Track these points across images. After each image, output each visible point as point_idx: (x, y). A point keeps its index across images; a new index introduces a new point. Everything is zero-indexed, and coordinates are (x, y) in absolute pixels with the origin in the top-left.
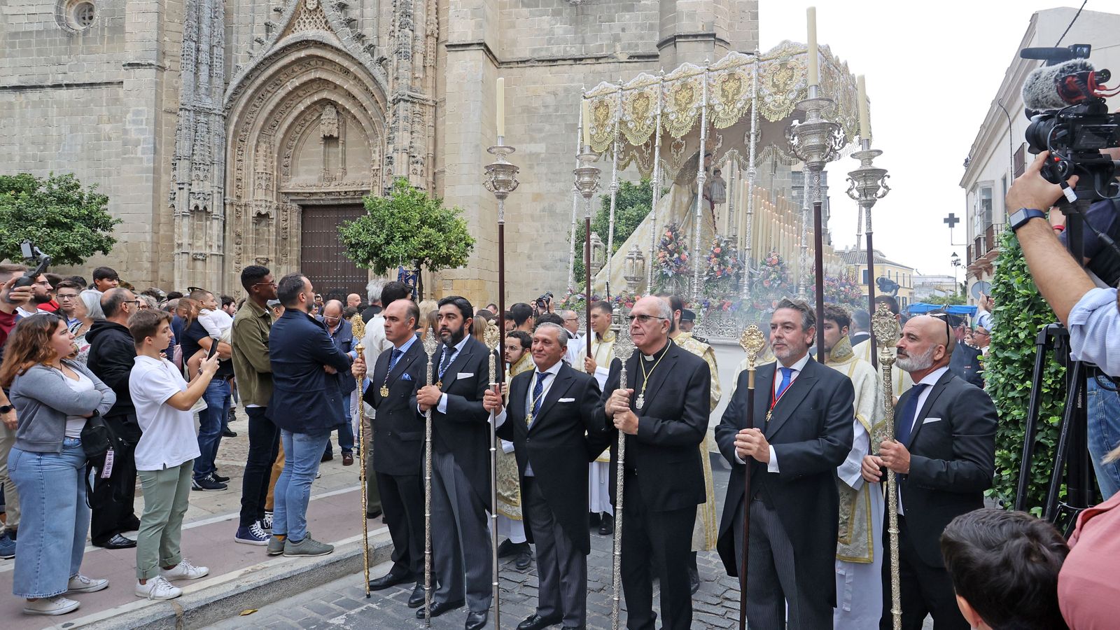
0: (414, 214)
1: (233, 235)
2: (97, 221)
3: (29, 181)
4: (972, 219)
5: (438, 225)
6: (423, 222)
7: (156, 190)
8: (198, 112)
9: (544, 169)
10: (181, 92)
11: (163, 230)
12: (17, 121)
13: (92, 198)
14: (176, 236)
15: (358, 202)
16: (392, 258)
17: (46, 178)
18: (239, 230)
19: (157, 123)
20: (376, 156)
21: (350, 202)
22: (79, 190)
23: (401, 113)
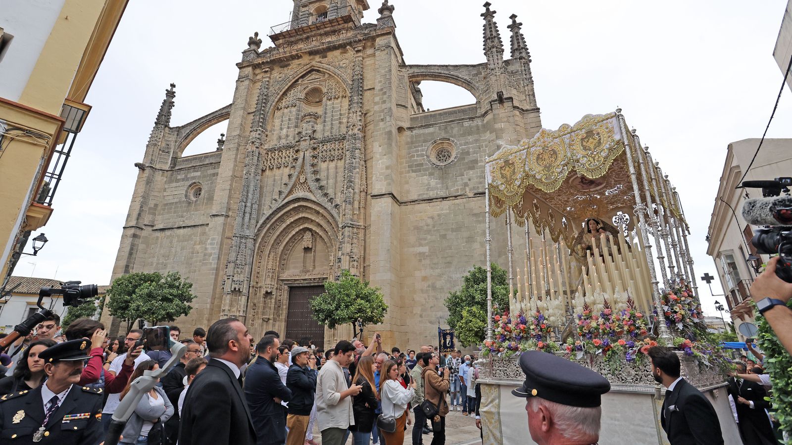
1: (252, 304)
2: (185, 297)
3: (157, 276)
4: (723, 276)
5: (366, 298)
6: (358, 296)
7: (216, 280)
8: (241, 238)
9: (427, 262)
10: (235, 227)
11: (216, 302)
12: (159, 246)
13: (185, 285)
14: (222, 305)
15: (321, 284)
17: (166, 275)
18: (255, 301)
19: (222, 244)
20: (332, 258)
21: (316, 284)
22: (180, 281)
23: (346, 234)
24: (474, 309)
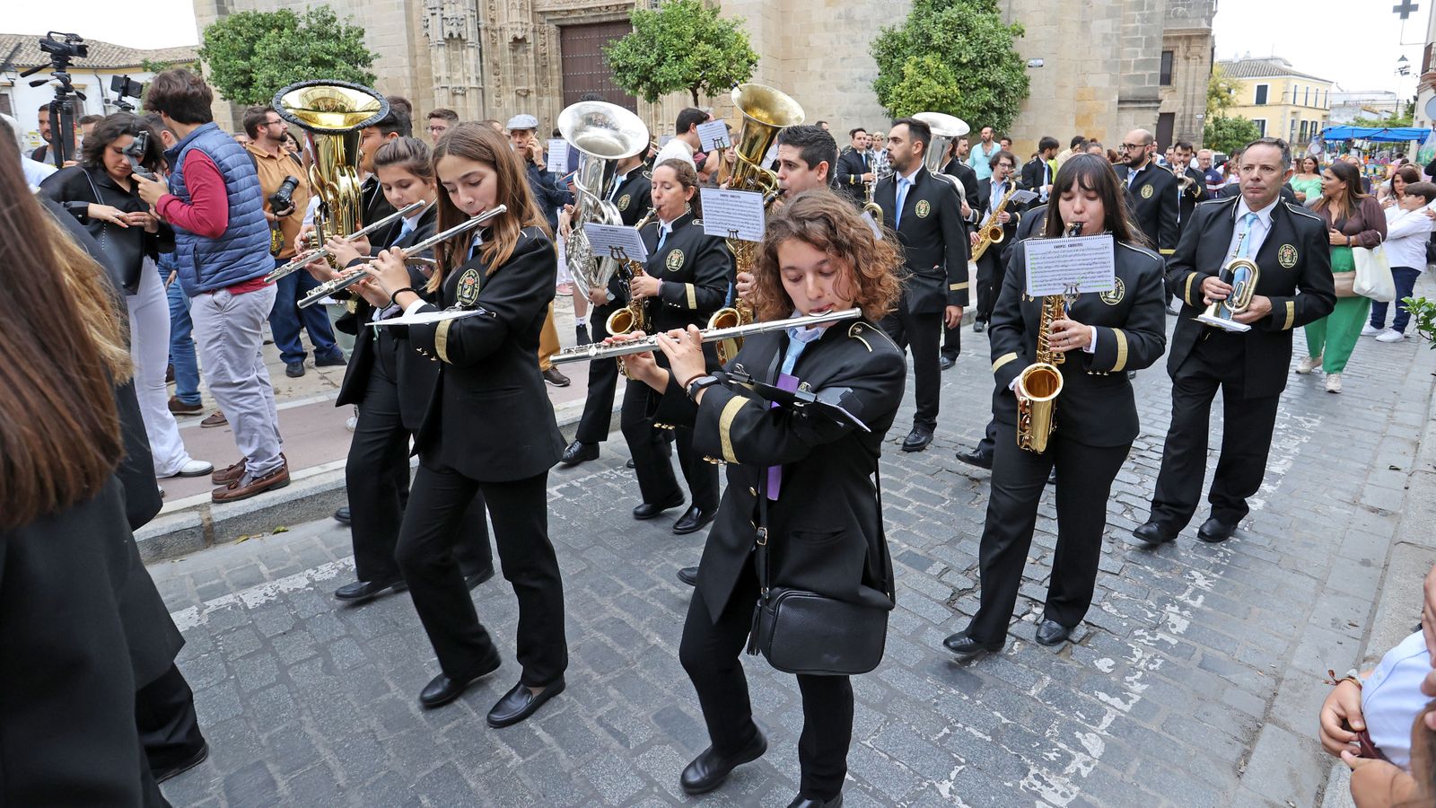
0: (687, 27)
1: (491, 64)
2: (356, 57)
3: (289, 17)
5: (717, 40)
6: (698, 37)
7: (408, 17)
11: (420, 63)
13: (349, 32)
14: (433, 69)
15: (621, 18)
16: (665, 82)
17: (304, 13)
18: (496, 58)
21: (612, 18)
22: (336, 23)
24: (928, 60)
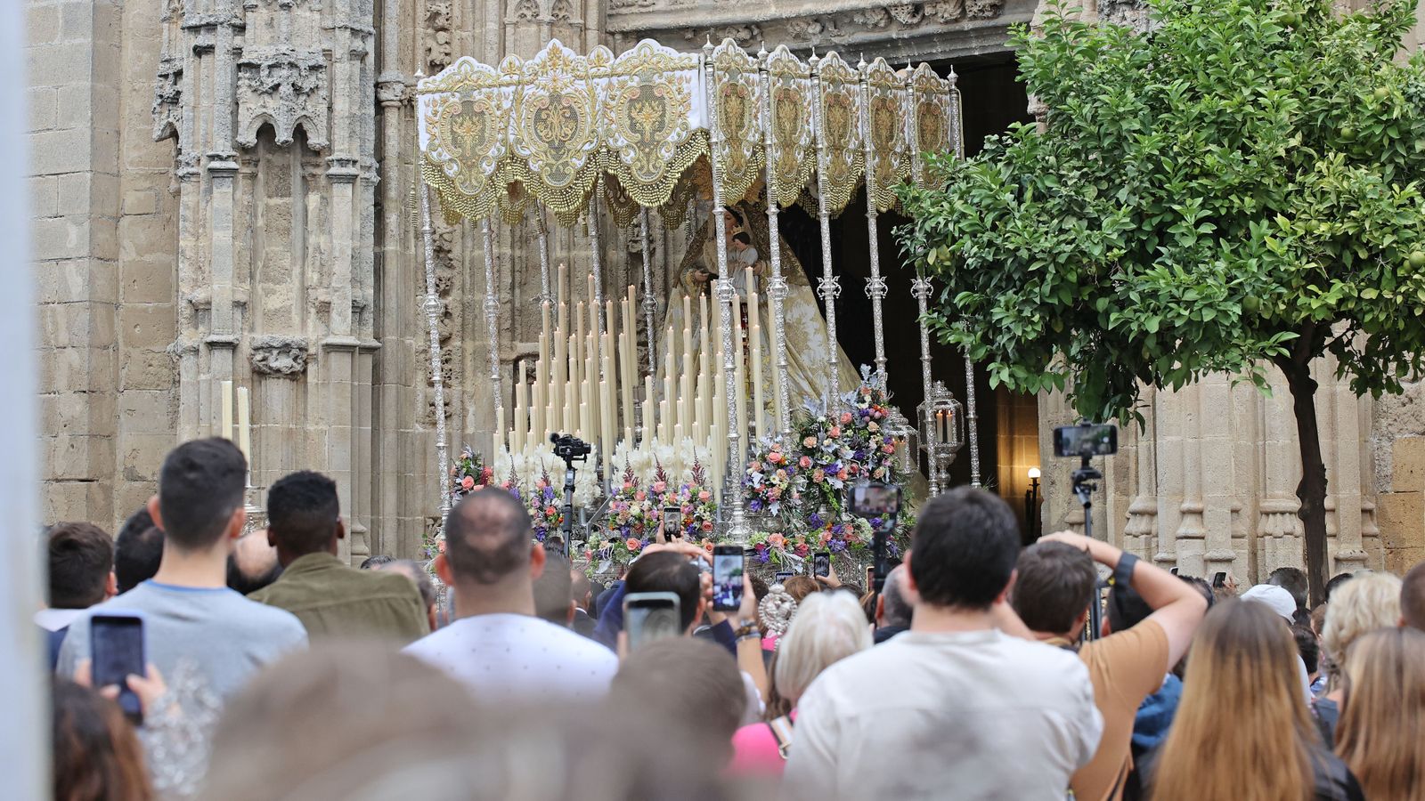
1: (417, 252)
6: (1317, 135)
7: (103, 65)
11: (133, 242)
14: (185, 270)
16: (1167, 330)
